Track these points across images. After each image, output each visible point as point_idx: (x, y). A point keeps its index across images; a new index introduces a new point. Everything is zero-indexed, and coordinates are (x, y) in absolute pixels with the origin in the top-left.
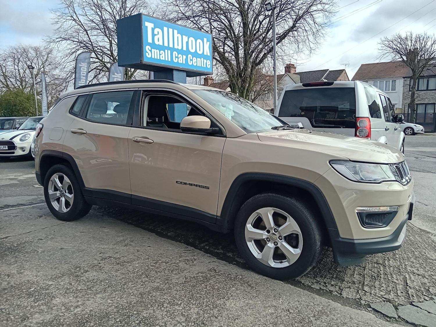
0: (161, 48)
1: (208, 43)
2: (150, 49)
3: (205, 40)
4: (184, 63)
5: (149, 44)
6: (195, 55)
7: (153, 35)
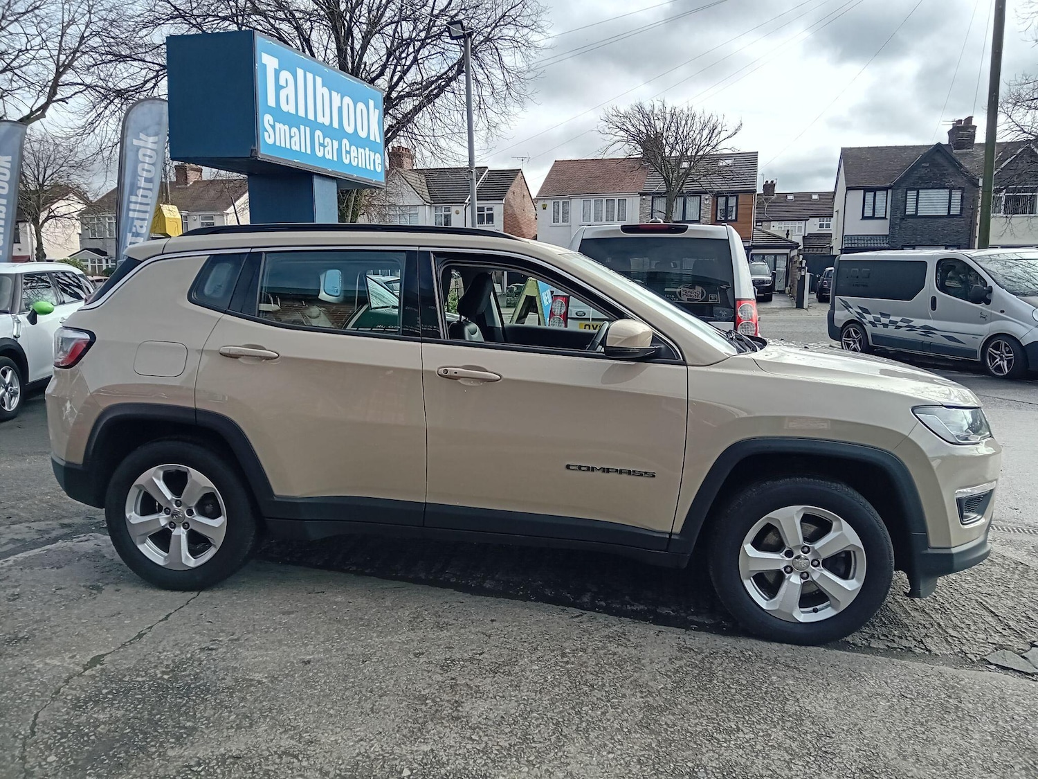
0: (292, 120)
1: (377, 111)
2: (272, 123)
3: (371, 103)
4: (335, 159)
5: (270, 110)
6: (355, 140)
7: (278, 88)
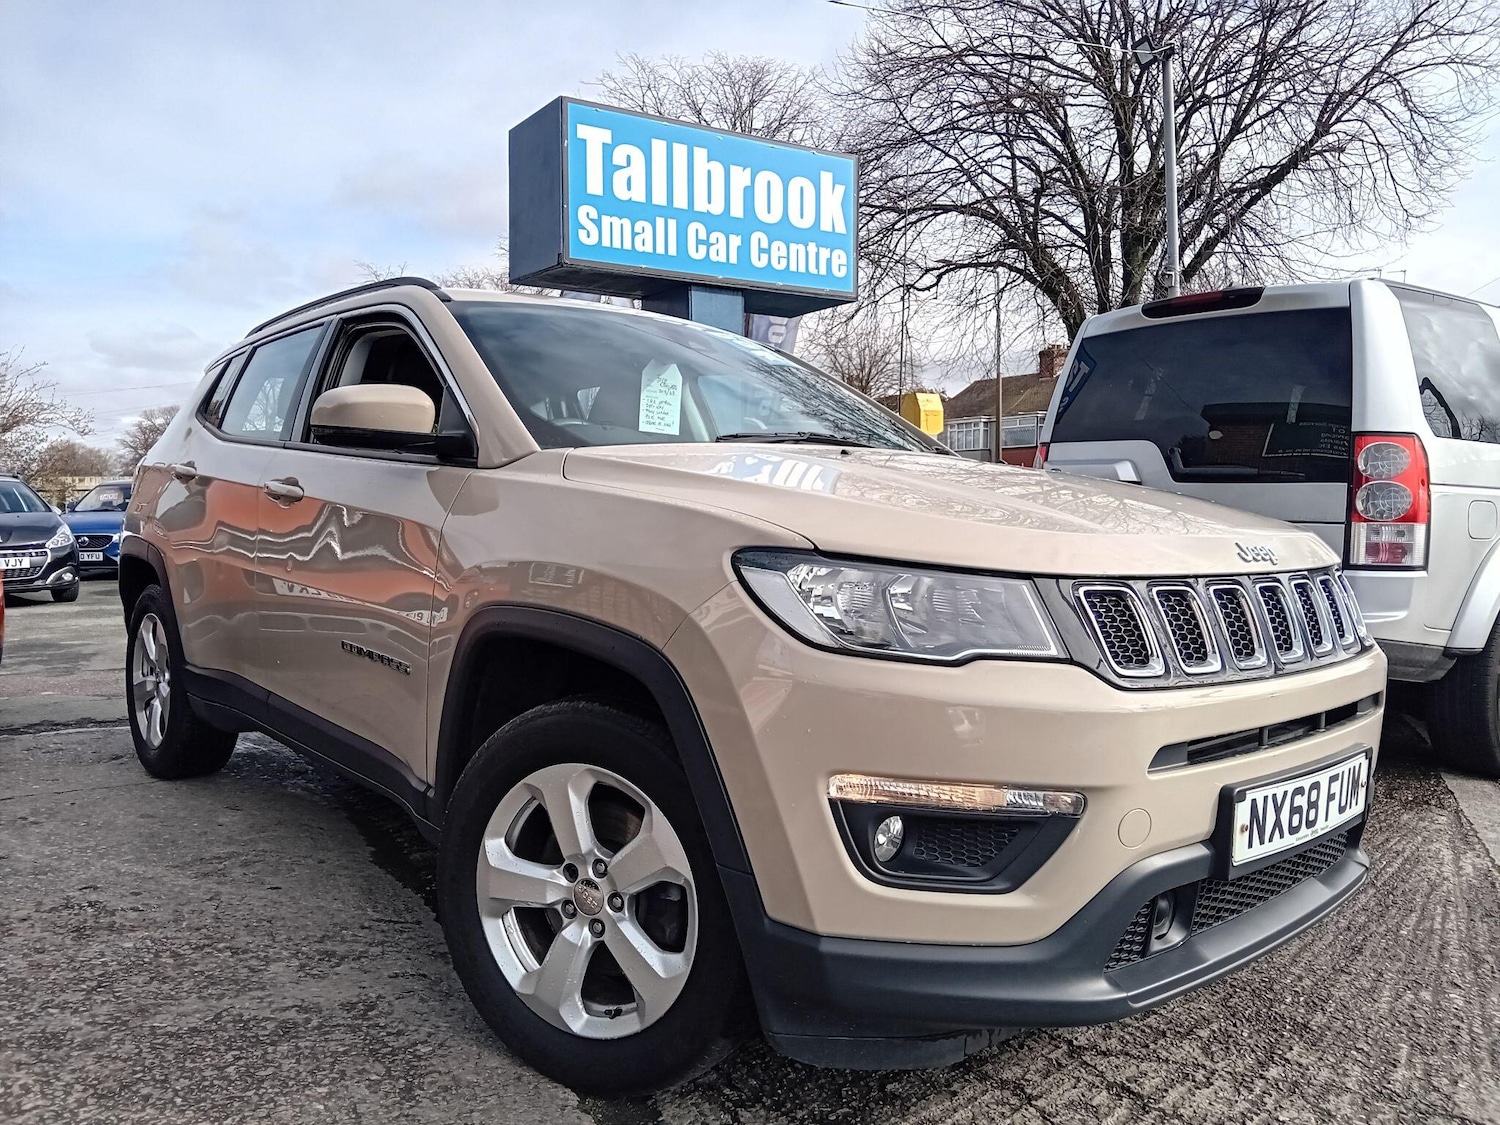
1: (840, 189)
2: (594, 214)
3: (826, 178)
4: (733, 259)
5: (592, 200)
7: (609, 169)
